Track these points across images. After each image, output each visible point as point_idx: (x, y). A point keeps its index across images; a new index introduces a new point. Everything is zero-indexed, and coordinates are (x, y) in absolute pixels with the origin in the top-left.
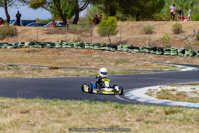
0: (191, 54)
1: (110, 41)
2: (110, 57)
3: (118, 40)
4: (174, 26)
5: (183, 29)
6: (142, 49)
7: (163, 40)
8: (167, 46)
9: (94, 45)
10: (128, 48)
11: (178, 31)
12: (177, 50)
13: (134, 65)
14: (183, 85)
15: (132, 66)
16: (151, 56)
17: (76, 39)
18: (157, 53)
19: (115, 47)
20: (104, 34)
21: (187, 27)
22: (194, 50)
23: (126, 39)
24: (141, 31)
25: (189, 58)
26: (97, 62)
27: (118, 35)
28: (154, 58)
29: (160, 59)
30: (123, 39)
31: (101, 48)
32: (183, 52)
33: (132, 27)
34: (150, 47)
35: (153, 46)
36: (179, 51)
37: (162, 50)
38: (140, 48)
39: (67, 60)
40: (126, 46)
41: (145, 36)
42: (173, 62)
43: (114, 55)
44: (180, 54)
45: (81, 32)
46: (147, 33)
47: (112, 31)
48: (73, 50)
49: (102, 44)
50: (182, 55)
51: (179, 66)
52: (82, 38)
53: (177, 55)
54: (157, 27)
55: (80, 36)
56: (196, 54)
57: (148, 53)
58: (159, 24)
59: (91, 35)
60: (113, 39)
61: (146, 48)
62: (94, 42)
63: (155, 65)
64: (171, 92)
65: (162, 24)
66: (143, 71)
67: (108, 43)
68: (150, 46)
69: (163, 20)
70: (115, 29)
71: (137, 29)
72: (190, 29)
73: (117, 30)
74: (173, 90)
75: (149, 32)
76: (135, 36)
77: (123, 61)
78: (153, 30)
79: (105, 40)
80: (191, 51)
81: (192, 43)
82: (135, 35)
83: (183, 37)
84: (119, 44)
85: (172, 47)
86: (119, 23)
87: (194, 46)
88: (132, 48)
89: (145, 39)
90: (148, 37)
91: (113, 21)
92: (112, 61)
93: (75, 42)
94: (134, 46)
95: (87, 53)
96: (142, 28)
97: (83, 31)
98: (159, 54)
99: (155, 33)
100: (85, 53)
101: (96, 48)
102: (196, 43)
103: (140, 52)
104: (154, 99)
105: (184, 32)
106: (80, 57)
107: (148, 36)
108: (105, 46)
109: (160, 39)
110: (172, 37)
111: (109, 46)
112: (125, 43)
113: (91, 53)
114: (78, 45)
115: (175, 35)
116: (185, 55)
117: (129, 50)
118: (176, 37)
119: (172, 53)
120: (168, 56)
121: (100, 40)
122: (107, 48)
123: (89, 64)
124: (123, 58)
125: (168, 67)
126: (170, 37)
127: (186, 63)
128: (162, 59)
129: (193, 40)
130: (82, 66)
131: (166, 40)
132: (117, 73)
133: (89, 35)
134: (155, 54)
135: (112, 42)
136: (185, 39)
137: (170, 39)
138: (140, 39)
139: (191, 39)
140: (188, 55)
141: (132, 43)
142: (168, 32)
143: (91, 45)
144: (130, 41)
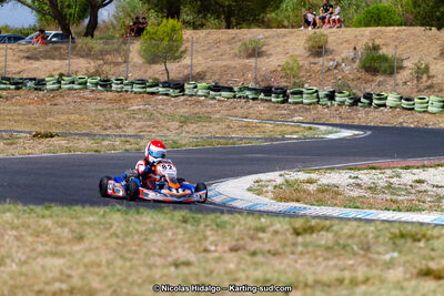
0: (348, 101)
1: (168, 73)
2: (169, 110)
3: (186, 72)
4: (310, 39)
5: (331, 46)
6: (240, 90)
7: (287, 71)
8: (295, 84)
9: (132, 84)
10: (209, 88)
11: (318, 50)
12: (317, 91)
13: (223, 125)
14: (332, 169)
15: (217, 128)
16: (261, 107)
17: (92, 70)
18: (273, 100)
19: (180, 87)
20: (153, 59)
21: (340, 41)
22: (354, 91)
23: (205, 69)
24: (236, 51)
25: (344, 109)
26: (139, 120)
27: (186, 61)
28: (267, 111)
29: (279, 112)
30: (198, 70)
31: (149, 90)
32: (331, 96)
33: (217, 42)
34: (258, 87)
35: (263, 85)
36: (322, 94)
37: (283, 92)
38: (236, 89)
39: (72, 117)
40: (204, 84)
41: (247, 61)
42: (310, 119)
43: (177, 105)
44: (324, 101)
45: (102, 53)
46: (250, 56)
47: (171, 52)
48: (87, 94)
49: (150, 81)
50: (329, 104)
51: (323, 128)
52: (106, 68)
53: (318, 102)
54: (272, 42)
55: (101, 62)
56: (359, 100)
57: (253, 99)
58: (278, 36)
59: (125, 62)
60: (175, 69)
61: (248, 89)
62: (132, 76)
63: (269, 126)
64: (305, 186)
65: (284, 36)
66: (241, 139)
67: (163, 78)
68: (257, 83)
69: (284, 27)
70: (178, 47)
71: (227, 47)
72: (345, 45)
73: (182, 49)
74: (310, 182)
75: (255, 52)
76: (224, 63)
77: (198, 118)
78: (264, 48)
79: (157, 71)
80: (347, 93)
81: (351, 77)
82: (224, 60)
83: (331, 63)
84: (187, 79)
85: (306, 85)
86: (188, 33)
87: (355, 83)
88: (217, 88)
89: (246, 68)
90: (254, 65)
91: (174, 29)
92: (172, 118)
93: (91, 76)
94: (222, 83)
95: (117, 101)
96: (239, 44)
97: (108, 52)
98: (278, 102)
99: (269, 56)
100: (111, 101)
101: (136, 88)
102: (359, 75)
103: (234, 97)
104: (267, 202)
105: (332, 52)
106: (101, 110)
107: (252, 61)
108: (157, 85)
109: (279, 69)
110: (306, 63)
111: (167, 84)
112: (200, 77)
113: (125, 100)
114: (97, 84)
115: (313, 60)
116: (335, 103)
117: (212, 93)
118: (315, 64)
119: (307, 98)
120: (297, 107)
121: (146, 72)
122: (161, 89)
123: (121, 124)
124: (197, 110)
125: (297, 129)
126: (301, 63)
127: (338, 121)
128: (284, 112)
129: (352, 69)
130: (106, 129)
131: (292, 69)
132: (185, 145)
133: (120, 60)
134: (270, 101)
135: (172, 76)
136: (336, 68)
137: (300, 67)
138: (235, 68)
139: (349, 67)
140: (342, 103)
141: (216, 77)
142: (297, 53)
143: (125, 82)
144: (213, 74)
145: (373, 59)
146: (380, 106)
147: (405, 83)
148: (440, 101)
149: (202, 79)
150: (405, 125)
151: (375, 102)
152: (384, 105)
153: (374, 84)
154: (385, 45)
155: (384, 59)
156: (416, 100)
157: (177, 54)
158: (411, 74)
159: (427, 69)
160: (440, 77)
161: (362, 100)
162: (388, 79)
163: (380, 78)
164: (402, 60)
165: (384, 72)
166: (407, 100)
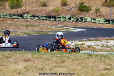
0: (75, 20)
1: (18, 12)
3: (23, 11)
4: (62, 1)
5: (68, 3)
6: (41, 17)
7: (55, 11)
8: (58, 15)
9: (7, 15)
10: (31, 16)
11: (65, 4)
12: (65, 17)
13: (40, 28)
15: (38, 28)
16: (48, 22)
18: (52, 20)
19: (22, 16)
21: (71, 1)
22: (76, 17)
23: (29, 10)
24: (38, 5)
25: (74, 23)
26: (13, 26)
27: (23, 8)
28: (50, 23)
29: (54, 24)
30: (27, 11)
31: (12, 17)
32: (70, 19)
33: (33, 2)
34: (46, 16)
35: (48, 15)
36: (67, 18)
37: (54, 17)
38: (40, 16)
41: (42, 8)
46: (43, 6)
49: (13, 14)
50: (69, 21)
53: (66, 20)
56: (78, 20)
57: (45, 20)
59: (4, 8)
60: (20, 11)
61: (44, 16)
62: (7, 13)
63: (54, 28)
67: (17, 13)
68: (46, 14)
70: (20, 4)
71: (36, 4)
72: (72, 3)
76: (35, 8)
78: (47, 4)
79: (14, 11)
80: (75, 17)
81: (75, 12)
83: (69, 8)
84: (24, 13)
85: (61, 15)
87: (76, 14)
88: (34, 16)
89: (42, 10)
92: (23, 26)
94: (35, 15)
95: (2, 21)
96: (39, 3)
98: (53, 21)
99: (49, 6)
101: (8, 17)
102: (78, 12)
103: (39, 19)
105: (68, 5)
107: (44, 8)
108: (15, 16)
109: (53, 10)
110: (61, 8)
111: (18, 15)
113: (5, 20)
116: (71, 21)
117: (32, 18)
118: (64, 8)
119: (62, 19)
120: (59, 22)
121: (11, 11)
122: (16, 17)
123: (7, 28)
125: (63, 29)
126: (59, 8)
127: (72, 26)
128: (55, 24)
129: (75, 10)
130: (3, 29)
131: (56, 10)
132: (32, 34)
133: (2, 8)
134: (50, 20)
135: (19, 13)
136: (70, 10)
137: (59, 10)
138: (39, 10)
139: (74, 10)
140: (73, 21)
141: (33, 13)
142: (57, 5)
143: (5, 15)
144: (32, 12)
145: (82, 7)
146: (85, 21)
147: (92, 14)
148: (104, 20)
149: (28, 13)
150: (93, 27)
151: (84, 20)
152: (86, 21)
153: (82, 15)
154: (85, 2)
155: (85, 7)
156: (96, 19)
157: (20, 6)
158: (94, 11)
159: (99, 10)
160: (103, 12)
161: (80, 19)
162: (87, 13)
163: (84, 13)
164: (91, 7)
165: (86, 11)
166: (94, 19)
